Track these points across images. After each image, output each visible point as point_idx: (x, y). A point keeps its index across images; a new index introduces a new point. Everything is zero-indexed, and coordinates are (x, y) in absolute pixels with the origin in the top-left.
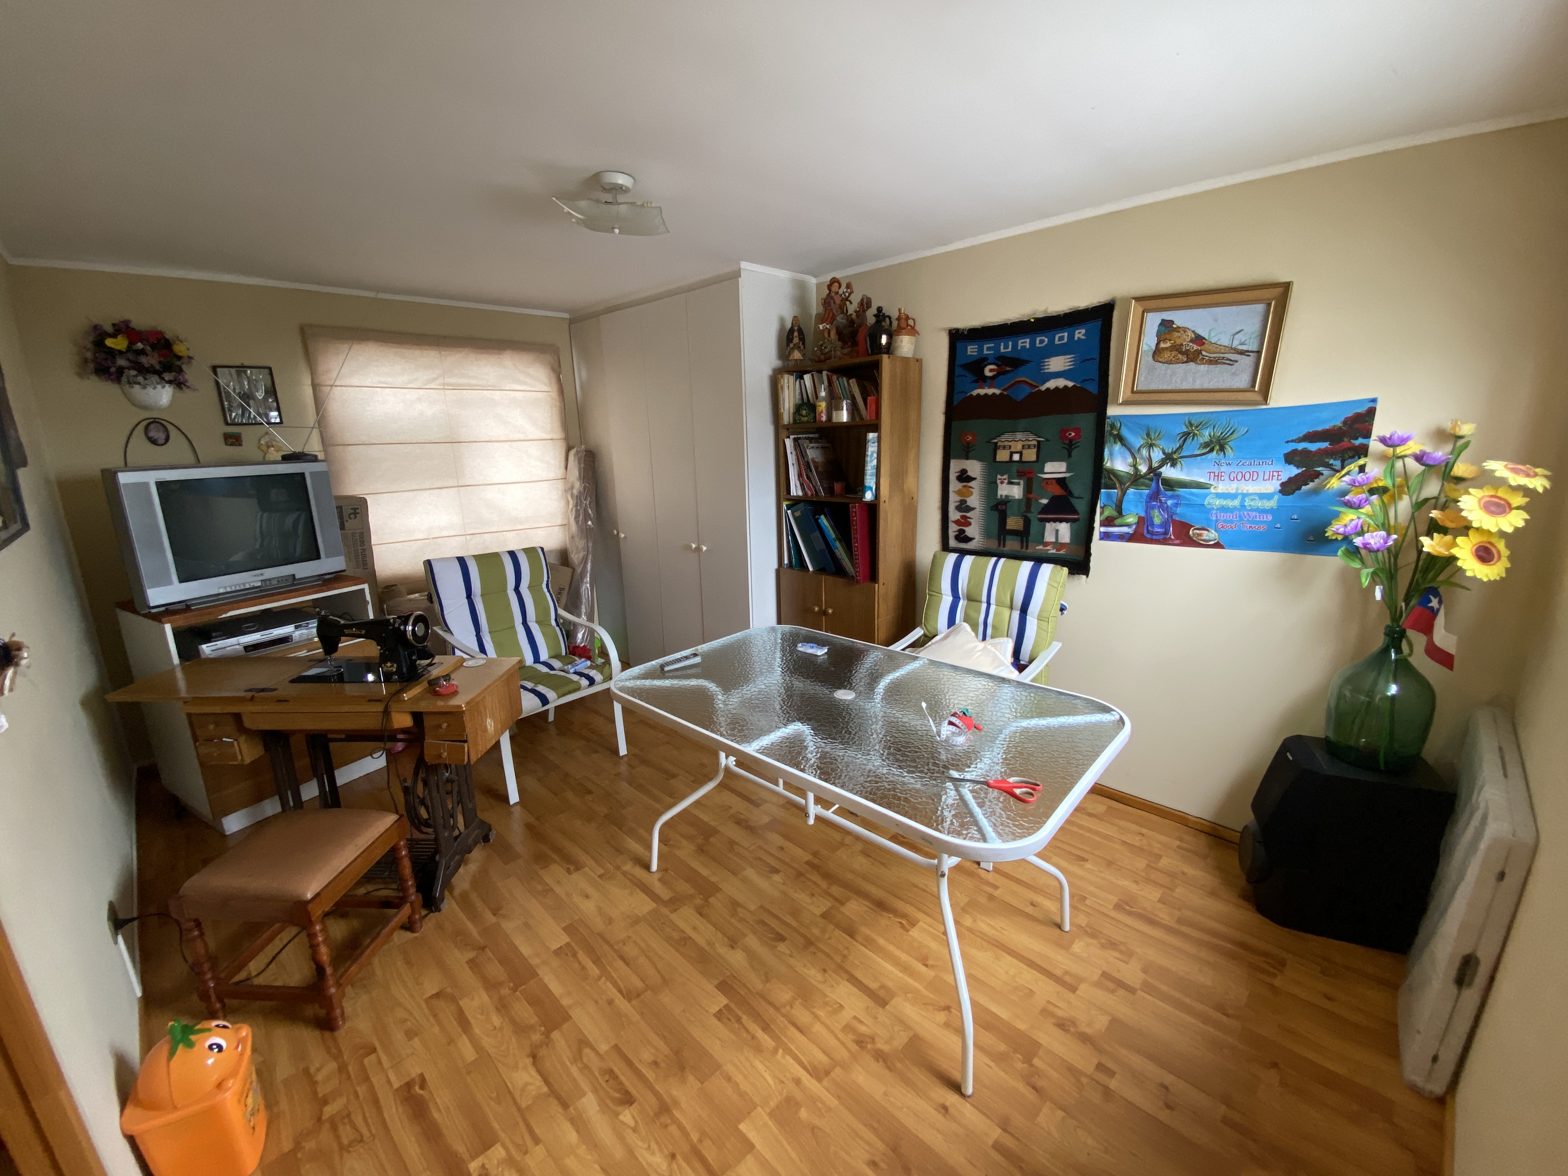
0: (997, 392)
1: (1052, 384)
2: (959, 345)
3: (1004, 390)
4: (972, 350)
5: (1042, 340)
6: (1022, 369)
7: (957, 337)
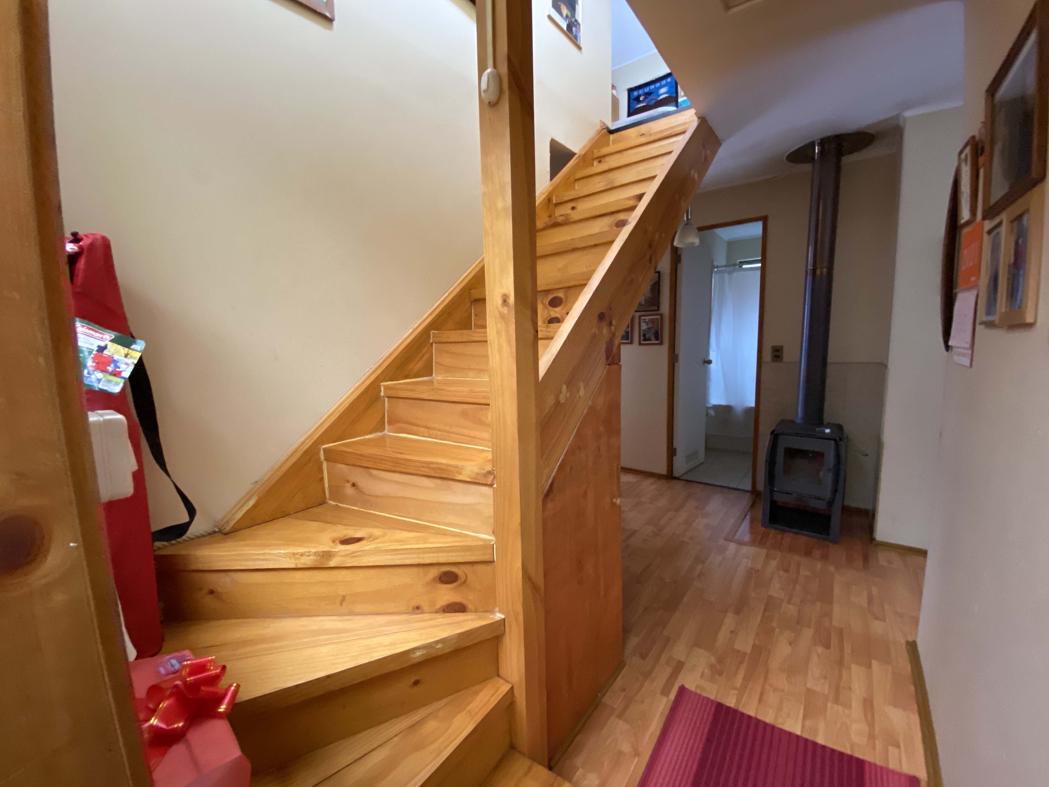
0: (645, 104)
1: (661, 97)
2: (631, 93)
3: (647, 103)
4: (636, 93)
5: (658, 85)
6: (652, 95)
7: (630, 91)
